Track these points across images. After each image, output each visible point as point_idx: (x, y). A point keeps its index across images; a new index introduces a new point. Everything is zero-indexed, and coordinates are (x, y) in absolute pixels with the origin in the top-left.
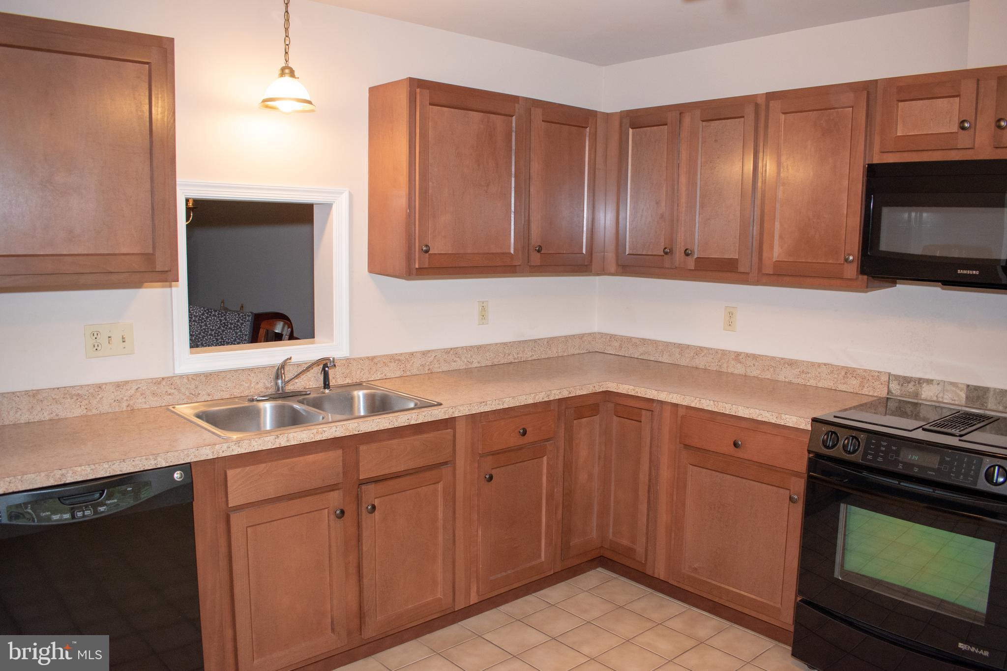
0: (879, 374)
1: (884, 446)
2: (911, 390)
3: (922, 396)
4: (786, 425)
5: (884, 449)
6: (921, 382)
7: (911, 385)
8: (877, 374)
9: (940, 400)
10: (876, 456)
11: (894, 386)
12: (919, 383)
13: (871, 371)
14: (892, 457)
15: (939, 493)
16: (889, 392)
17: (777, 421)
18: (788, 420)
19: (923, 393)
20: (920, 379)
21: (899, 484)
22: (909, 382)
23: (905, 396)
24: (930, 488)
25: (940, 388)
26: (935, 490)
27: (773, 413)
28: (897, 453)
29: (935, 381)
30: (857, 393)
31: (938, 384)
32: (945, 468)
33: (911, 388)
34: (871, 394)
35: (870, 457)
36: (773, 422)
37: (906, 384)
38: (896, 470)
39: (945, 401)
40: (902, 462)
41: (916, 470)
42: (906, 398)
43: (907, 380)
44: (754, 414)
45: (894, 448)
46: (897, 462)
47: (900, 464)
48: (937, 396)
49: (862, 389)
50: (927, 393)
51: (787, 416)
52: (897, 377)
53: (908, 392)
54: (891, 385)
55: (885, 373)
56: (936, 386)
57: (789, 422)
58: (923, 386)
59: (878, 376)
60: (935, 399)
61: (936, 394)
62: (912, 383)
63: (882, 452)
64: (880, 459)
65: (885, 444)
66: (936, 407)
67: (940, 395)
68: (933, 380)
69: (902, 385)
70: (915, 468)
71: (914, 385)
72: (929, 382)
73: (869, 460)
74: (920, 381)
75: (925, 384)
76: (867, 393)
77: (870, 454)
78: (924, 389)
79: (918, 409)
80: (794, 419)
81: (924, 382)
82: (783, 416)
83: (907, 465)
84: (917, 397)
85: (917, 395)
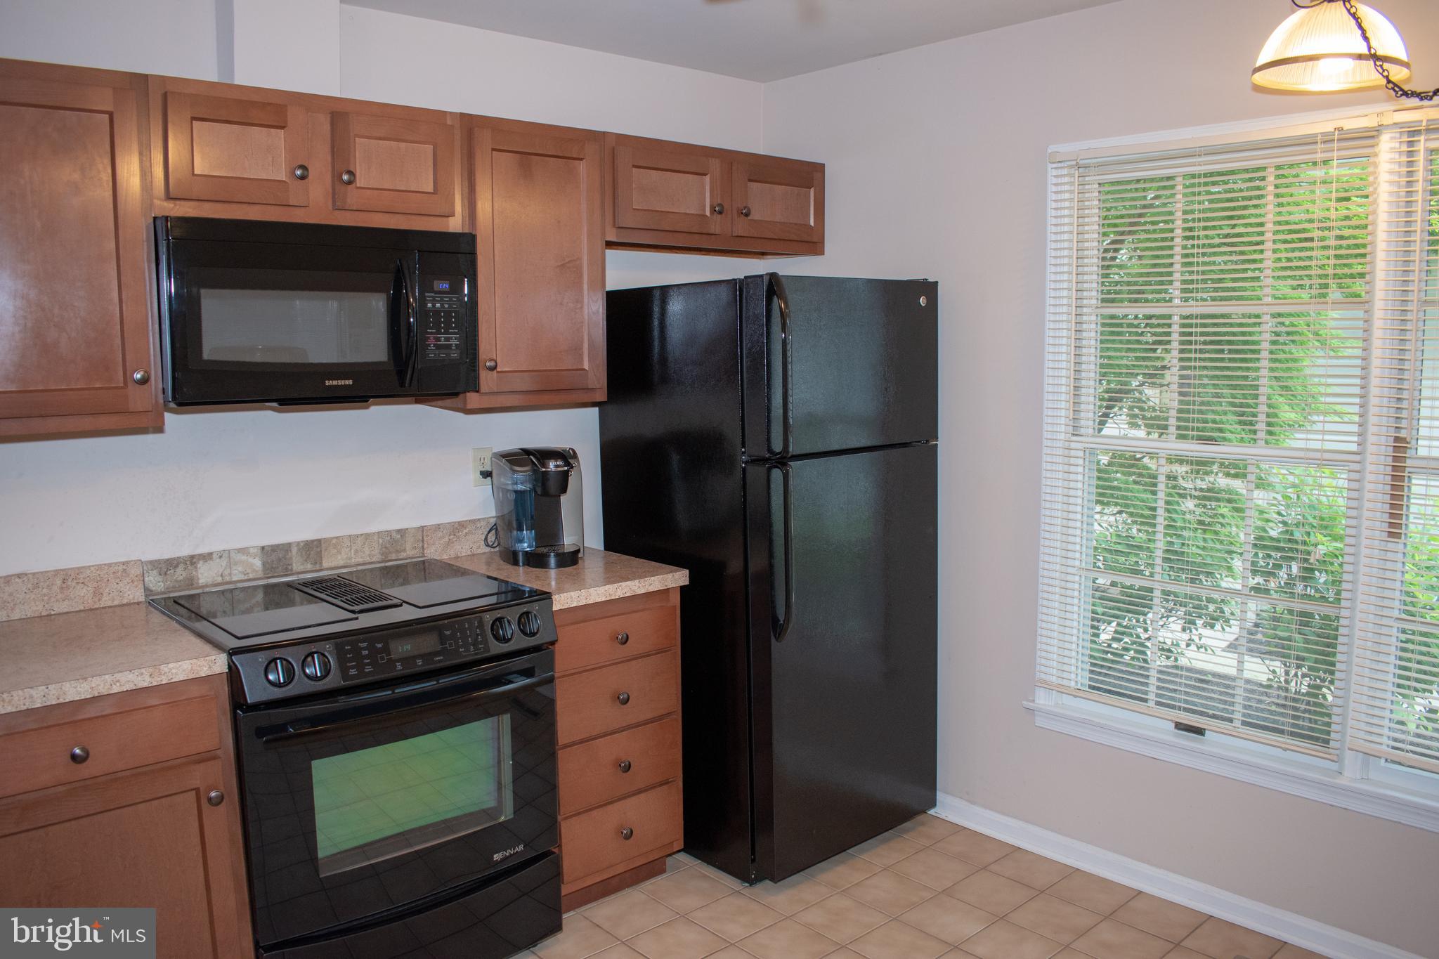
0: (124, 567)
1: (364, 649)
2: (181, 578)
3: (201, 581)
4: (172, 681)
5: (367, 652)
6: (194, 560)
7: (179, 571)
8: (121, 567)
9: (228, 579)
10: (360, 667)
11: (152, 579)
12: (192, 563)
13: (110, 565)
14: (382, 658)
15: (445, 681)
16: (146, 589)
17: (153, 680)
18: (174, 671)
19: (200, 576)
20: (192, 557)
21: (393, 693)
22: (176, 566)
23: (174, 589)
24: (431, 681)
25: (224, 562)
26: (438, 681)
27: (143, 670)
28: (386, 650)
29: (215, 556)
30: (91, 610)
31: (221, 557)
32: (451, 645)
33: (180, 573)
34: (116, 603)
35: (353, 672)
36: (146, 684)
37: (172, 571)
38: (395, 673)
39: (235, 579)
40: (398, 661)
41: (420, 662)
42: (175, 592)
43: (172, 564)
44: (102, 685)
45: (379, 646)
46: (392, 662)
47: (398, 664)
48: (222, 575)
49: (99, 600)
50: (207, 575)
51: (171, 665)
52: (155, 564)
53: (176, 581)
54: (146, 579)
55: (135, 562)
56: (218, 560)
57: (176, 674)
58: (199, 566)
59: (124, 570)
60: (219, 579)
61: (220, 573)
62: (182, 566)
63: (366, 657)
64: (368, 669)
65: (365, 644)
66: (223, 592)
67: (227, 572)
68: (211, 554)
69: (166, 574)
70: (418, 661)
71: (185, 569)
72: (207, 557)
73: (353, 677)
74: (192, 560)
75: (201, 562)
76: (110, 603)
77: (352, 667)
78: (200, 571)
79: (197, 603)
80: (186, 665)
81: (199, 560)
82: (164, 668)
83: (405, 660)
84: (192, 584)
85: (191, 582)
